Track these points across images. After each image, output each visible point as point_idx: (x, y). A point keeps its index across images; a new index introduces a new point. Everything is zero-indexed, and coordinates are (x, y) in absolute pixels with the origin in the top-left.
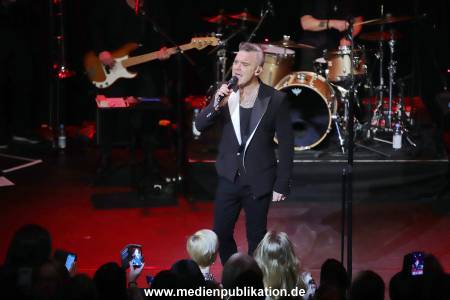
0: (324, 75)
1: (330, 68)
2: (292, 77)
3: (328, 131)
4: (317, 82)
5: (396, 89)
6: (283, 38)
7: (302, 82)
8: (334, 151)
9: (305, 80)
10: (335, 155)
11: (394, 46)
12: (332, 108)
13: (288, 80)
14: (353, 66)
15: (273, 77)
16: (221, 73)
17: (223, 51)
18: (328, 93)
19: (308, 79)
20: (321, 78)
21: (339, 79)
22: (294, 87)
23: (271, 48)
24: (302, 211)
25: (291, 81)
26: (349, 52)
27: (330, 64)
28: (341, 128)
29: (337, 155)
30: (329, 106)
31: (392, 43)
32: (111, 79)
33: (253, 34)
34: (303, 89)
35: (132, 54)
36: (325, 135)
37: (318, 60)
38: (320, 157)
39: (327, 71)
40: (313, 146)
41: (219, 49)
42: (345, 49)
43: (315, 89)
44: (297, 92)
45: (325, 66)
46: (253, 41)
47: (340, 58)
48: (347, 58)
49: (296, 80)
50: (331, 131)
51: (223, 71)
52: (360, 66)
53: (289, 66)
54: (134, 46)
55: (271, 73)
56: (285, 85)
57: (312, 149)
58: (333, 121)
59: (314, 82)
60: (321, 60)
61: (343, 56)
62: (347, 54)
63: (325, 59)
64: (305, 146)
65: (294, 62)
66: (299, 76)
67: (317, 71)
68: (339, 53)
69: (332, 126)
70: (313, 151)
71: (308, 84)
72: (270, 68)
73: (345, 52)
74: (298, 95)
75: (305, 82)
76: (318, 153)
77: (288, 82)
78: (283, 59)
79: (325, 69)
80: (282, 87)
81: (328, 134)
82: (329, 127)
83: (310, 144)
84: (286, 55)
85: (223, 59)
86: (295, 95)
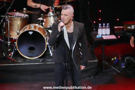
0: (42, 25)
1: (45, 22)
2: (28, 26)
3: (45, 50)
4: (39, 29)
6: (23, 9)
7: (33, 29)
8: (48, 58)
10: (48, 60)
12: (46, 40)
13: (26, 28)
14: (55, 21)
15: (19, 27)
18: (44, 33)
19: (35, 27)
20: (41, 26)
21: (49, 27)
23: (18, 14)
25: (28, 28)
26: (53, 15)
27: (45, 20)
28: (51, 48)
29: (50, 60)
30: (45, 39)
33: (10, 8)
34: (35, 32)
36: (44, 51)
37: (39, 19)
38: (42, 61)
39: (44, 24)
40: (39, 57)
42: (51, 13)
43: (39, 32)
44: (31, 33)
45: (42, 21)
46: (12, 10)
47: (49, 17)
48: (52, 18)
49: (30, 28)
50: (47, 50)
52: (58, 21)
53: (27, 22)
55: (18, 25)
56: (25, 30)
57: (39, 58)
58: (47, 45)
59: (38, 28)
60: (41, 19)
61: (50, 16)
62: (52, 16)
63: (42, 18)
64: (36, 57)
65: (28, 20)
66: (31, 26)
67: (39, 24)
68: (48, 15)
69: (47, 48)
70: (39, 59)
71: (36, 29)
72: (18, 23)
73: (51, 15)
74: (32, 34)
75: (34, 28)
76: (41, 60)
77: (27, 28)
78: (24, 18)
79: (42, 23)
80: (24, 31)
81: (45, 51)
82: (46, 48)
83: (38, 56)
84: (25, 17)
86: (30, 34)
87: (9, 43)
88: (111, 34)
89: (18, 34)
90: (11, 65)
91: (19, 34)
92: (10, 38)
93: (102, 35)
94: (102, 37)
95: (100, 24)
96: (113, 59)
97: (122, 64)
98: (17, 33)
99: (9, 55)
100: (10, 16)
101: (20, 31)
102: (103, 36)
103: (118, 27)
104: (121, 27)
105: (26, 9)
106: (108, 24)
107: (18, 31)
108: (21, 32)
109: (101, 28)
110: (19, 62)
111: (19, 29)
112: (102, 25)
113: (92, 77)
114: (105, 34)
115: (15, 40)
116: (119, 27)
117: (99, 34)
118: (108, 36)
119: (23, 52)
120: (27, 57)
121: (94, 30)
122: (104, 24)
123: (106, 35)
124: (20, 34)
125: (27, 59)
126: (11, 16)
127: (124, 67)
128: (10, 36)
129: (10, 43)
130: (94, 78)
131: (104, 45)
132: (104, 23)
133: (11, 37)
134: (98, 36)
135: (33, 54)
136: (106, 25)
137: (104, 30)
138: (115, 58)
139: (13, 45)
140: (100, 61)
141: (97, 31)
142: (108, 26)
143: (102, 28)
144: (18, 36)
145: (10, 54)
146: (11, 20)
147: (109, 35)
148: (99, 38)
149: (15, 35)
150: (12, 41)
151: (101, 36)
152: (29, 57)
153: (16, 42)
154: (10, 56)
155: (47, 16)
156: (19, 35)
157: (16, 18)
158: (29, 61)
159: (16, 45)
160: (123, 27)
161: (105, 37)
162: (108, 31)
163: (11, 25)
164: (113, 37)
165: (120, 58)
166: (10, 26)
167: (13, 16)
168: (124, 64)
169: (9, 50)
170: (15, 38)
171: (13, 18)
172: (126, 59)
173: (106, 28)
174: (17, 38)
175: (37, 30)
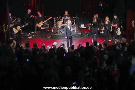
5: (75, 26)
11: (74, 21)
23: (61, 21)
32: (40, 26)
35: (42, 22)
46: (59, 20)
53: (63, 23)
54: (42, 21)
67: (66, 24)
77: (63, 25)
85: (55, 23)
90: (59, 34)
103: (86, 25)
106: (84, 24)
112: (82, 24)
117: (81, 26)
119: (62, 31)
127: (88, 35)
131: (83, 29)
140: (82, 33)
144: (61, 27)
150: (59, 28)
154: (59, 32)
160: (88, 25)
161: (83, 27)
162: (84, 26)
163: (59, 24)
164: (85, 27)
165: (87, 33)
167: (59, 22)
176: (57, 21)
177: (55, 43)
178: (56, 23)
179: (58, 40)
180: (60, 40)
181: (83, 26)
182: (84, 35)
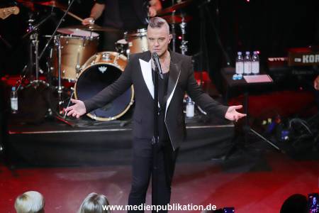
0: (125, 54)
1: (131, 48)
2: (98, 57)
3: (131, 103)
4: (120, 61)
7: (107, 61)
9: (110, 59)
11: (185, 28)
13: (95, 59)
15: (81, 57)
16: (34, 55)
17: (36, 35)
19: (112, 58)
20: (122, 56)
22: (100, 66)
23: (77, 32)
24: (111, 173)
25: (97, 60)
27: (130, 44)
31: (183, 25)
33: (63, 20)
34: (110, 68)
36: (129, 107)
37: (120, 42)
38: (125, 125)
39: (128, 51)
40: (118, 116)
41: (31, 33)
42: (143, 31)
43: (119, 67)
44: (103, 69)
45: (126, 47)
46: (64, 26)
47: (140, 39)
48: (145, 39)
49: (101, 59)
50: (134, 103)
51: (36, 52)
53: (95, 47)
55: (79, 54)
56: (92, 64)
57: (118, 119)
59: (117, 60)
60: (123, 42)
61: (141, 37)
62: (145, 36)
63: (126, 40)
64: (112, 117)
65: (98, 44)
66: (104, 56)
67: (119, 52)
68: (138, 35)
69: (134, 99)
70: (119, 121)
71: (112, 62)
72: (78, 49)
73: (143, 34)
74: (105, 72)
75: (109, 60)
76: (122, 123)
78: (89, 41)
79: (126, 49)
80: (89, 66)
81: (131, 106)
82: (132, 100)
83: (116, 115)
84: (92, 37)
85: (35, 42)
86: (101, 72)
87: (60, 88)
88: (261, 73)
89: (78, 71)
90: (64, 132)
91: (80, 71)
92: (62, 79)
93: (244, 74)
94: (243, 78)
95: (240, 53)
96: (265, 122)
97: (283, 132)
98: (77, 69)
99: (61, 112)
100: (62, 37)
101: (81, 67)
102: (245, 77)
103: (276, 59)
104: (282, 59)
105: (95, 23)
106: (255, 53)
107: (78, 67)
108: (84, 68)
109: (241, 61)
110: (80, 125)
111: (80, 62)
112: (244, 55)
113: (223, 158)
114: (250, 72)
115: (72, 84)
116: (279, 59)
117: (237, 72)
118: (256, 76)
120: (95, 118)
121: (228, 64)
122: (248, 53)
123: (252, 74)
124: (82, 71)
125: (94, 120)
126: (65, 35)
127: (286, 138)
128: (63, 74)
129: (62, 90)
130: (227, 159)
131: (246, 94)
132: (248, 51)
133: (64, 78)
134: (235, 77)
135: (106, 110)
136: (251, 55)
137: (247, 64)
138: (270, 120)
139: (69, 93)
141: (234, 66)
142: (255, 58)
143: (244, 60)
144: (78, 76)
145: (62, 110)
146: (64, 43)
147: (258, 74)
148: (237, 80)
149: (72, 73)
150: (67, 85)
151: (241, 76)
152: (100, 117)
153: (73, 86)
154: (62, 115)
155: (136, 36)
156: (80, 74)
157: (74, 41)
158: (99, 125)
159: (75, 92)
160: (287, 59)
161: (249, 79)
162: (255, 66)
163: (65, 54)
164: (266, 79)
165: (279, 121)
166: (62, 55)
167: (68, 36)
168: (287, 132)
169: (60, 103)
170: (73, 79)
171: (68, 39)
172: (290, 122)
173: (251, 60)
174: (77, 80)
175: (115, 64)
176: (47, 28)
177: (29, 193)
178: (42, 41)
179: (62, 176)
180: (76, 176)
181: (247, 70)
182: (256, 140)
